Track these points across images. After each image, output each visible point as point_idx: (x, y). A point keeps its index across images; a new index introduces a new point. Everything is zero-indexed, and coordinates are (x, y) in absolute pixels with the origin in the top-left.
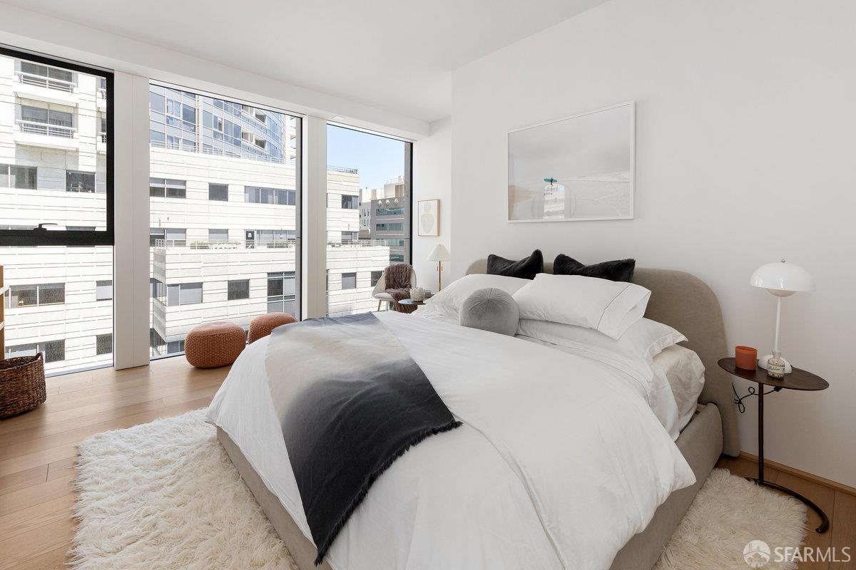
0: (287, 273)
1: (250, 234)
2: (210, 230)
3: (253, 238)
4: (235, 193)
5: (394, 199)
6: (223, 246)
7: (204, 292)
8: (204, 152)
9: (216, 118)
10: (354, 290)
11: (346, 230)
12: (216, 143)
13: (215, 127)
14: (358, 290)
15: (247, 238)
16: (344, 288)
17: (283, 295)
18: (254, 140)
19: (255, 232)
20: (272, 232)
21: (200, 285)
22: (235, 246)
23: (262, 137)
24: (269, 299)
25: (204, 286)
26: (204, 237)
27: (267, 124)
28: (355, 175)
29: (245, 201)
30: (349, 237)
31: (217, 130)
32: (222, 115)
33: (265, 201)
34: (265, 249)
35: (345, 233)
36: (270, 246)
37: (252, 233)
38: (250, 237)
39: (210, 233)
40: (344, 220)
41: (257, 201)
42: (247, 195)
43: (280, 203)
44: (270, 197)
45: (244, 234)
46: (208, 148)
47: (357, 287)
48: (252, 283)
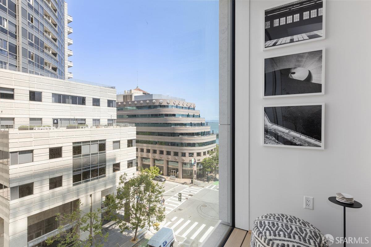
0: (83, 142)
1: (55, 121)
2: (30, 118)
3: (57, 123)
4: (47, 97)
5: (123, 102)
6: (41, 128)
7: (34, 156)
8: (23, 71)
9: (30, 52)
10: (119, 150)
11: (110, 118)
12: (30, 67)
13: (29, 58)
14: (121, 149)
15: (54, 123)
16: (114, 149)
17: (82, 155)
18: (51, 67)
19: (59, 120)
20: (69, 119)
21: (31, 151)
22: (47, 128)
23: (56, 65)
24: (73, 157)
25: (35, 152)
26: (27, 123)
27: (57, 58)
28: (114, 90)
29: (53, 102)
30: (111, 122)
31: (31, 60)
32: (33, 51)
33: (64, 102)
34: (64, 129)
35: (109, 120)
36: (68, 128)
37: (57, 120)
38: (56, 122)
39: (30, 120)
40: (109, 113)
41: (60, 102)
42: (54, 98)
43: (73, 103)
44: (67, 100)
45: (52, 121)
46: (25, 70)
47: (121, 147)
48: (63, 149)
